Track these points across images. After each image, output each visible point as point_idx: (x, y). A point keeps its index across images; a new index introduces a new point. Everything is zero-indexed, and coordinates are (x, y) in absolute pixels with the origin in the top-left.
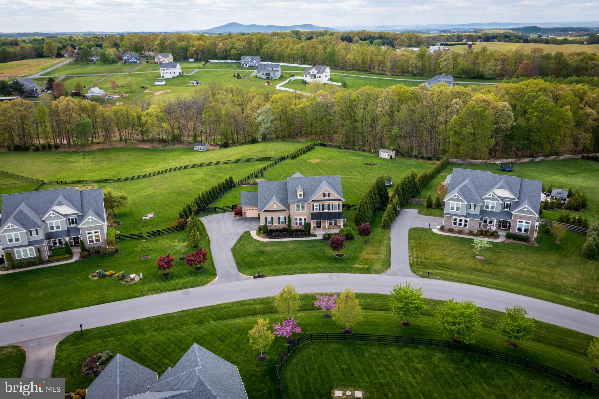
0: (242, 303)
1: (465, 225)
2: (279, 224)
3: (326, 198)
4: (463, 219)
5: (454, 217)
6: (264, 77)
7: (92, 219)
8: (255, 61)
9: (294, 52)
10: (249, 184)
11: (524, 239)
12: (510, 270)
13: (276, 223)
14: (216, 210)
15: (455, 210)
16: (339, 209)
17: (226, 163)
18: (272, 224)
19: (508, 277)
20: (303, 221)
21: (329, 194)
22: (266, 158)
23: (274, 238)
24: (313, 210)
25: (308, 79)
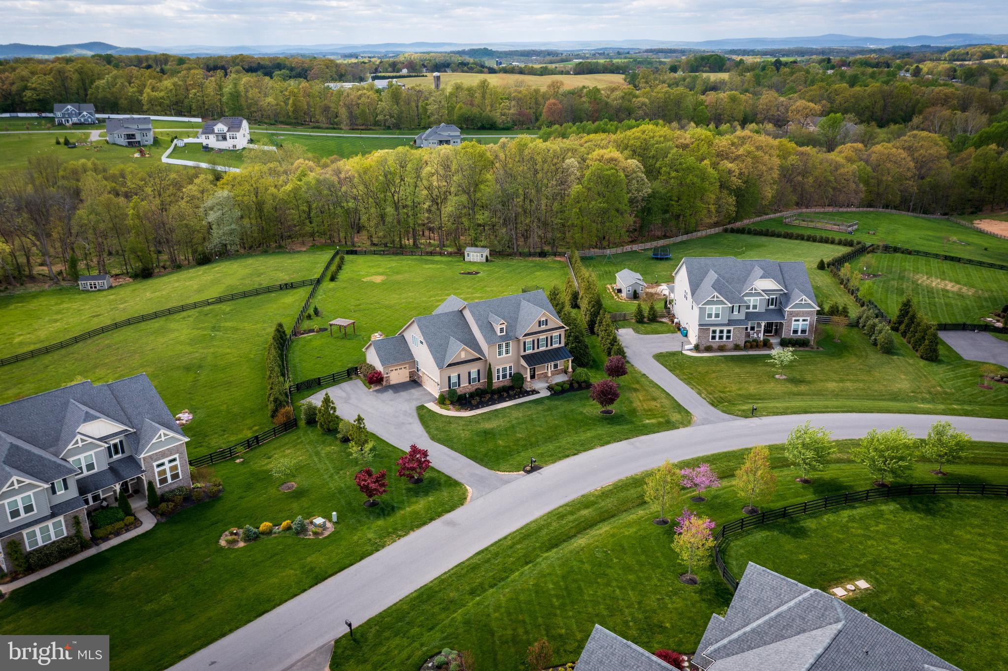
0: (558, 515)
1: (728, 337)
2: (470, 383)
3: (543, 327)
4: (725, 329)
5: (712, 328)
6: (123, 141)
7: (165, 435)
8: (85, 113)
9: (162, 94)
10: (312, 331)
11: (805, 343)
13: (464, 384)
14: (319, 384)
15: (713, 318)
16: (560, 343)
17: (212, 303)
18: (459, 385)
20: (508, 372)
21: (546, 320)
22: (286, 284)
23: (477, 407)
24: (525, 351)
25: (212, 142)
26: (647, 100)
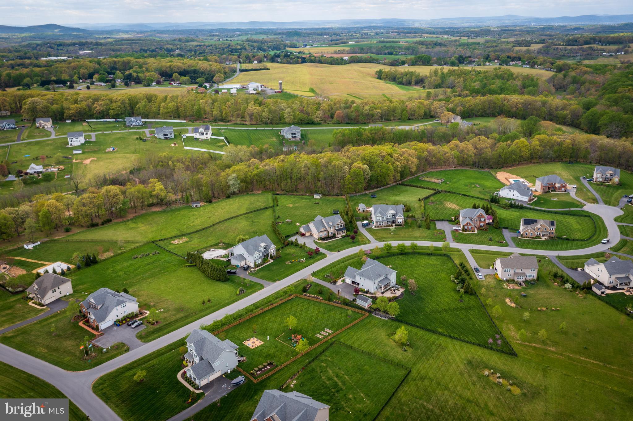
3: (340, 223)
4: (382, 222)
5: (379, 222)
6: (163, 137)
8: (139, 121)
9: (169, 110)
10: (280, 222)
11: (401, 225)
12: (402, 235)
14: (290, 236)
17: (247, 214)
18: (322, 236)
19: (403, 237)
20: (333, 233)
22: (264, 208)
23: (326, 240)
24: (336, 228)
25: (197, 136)
26: (380, 111)
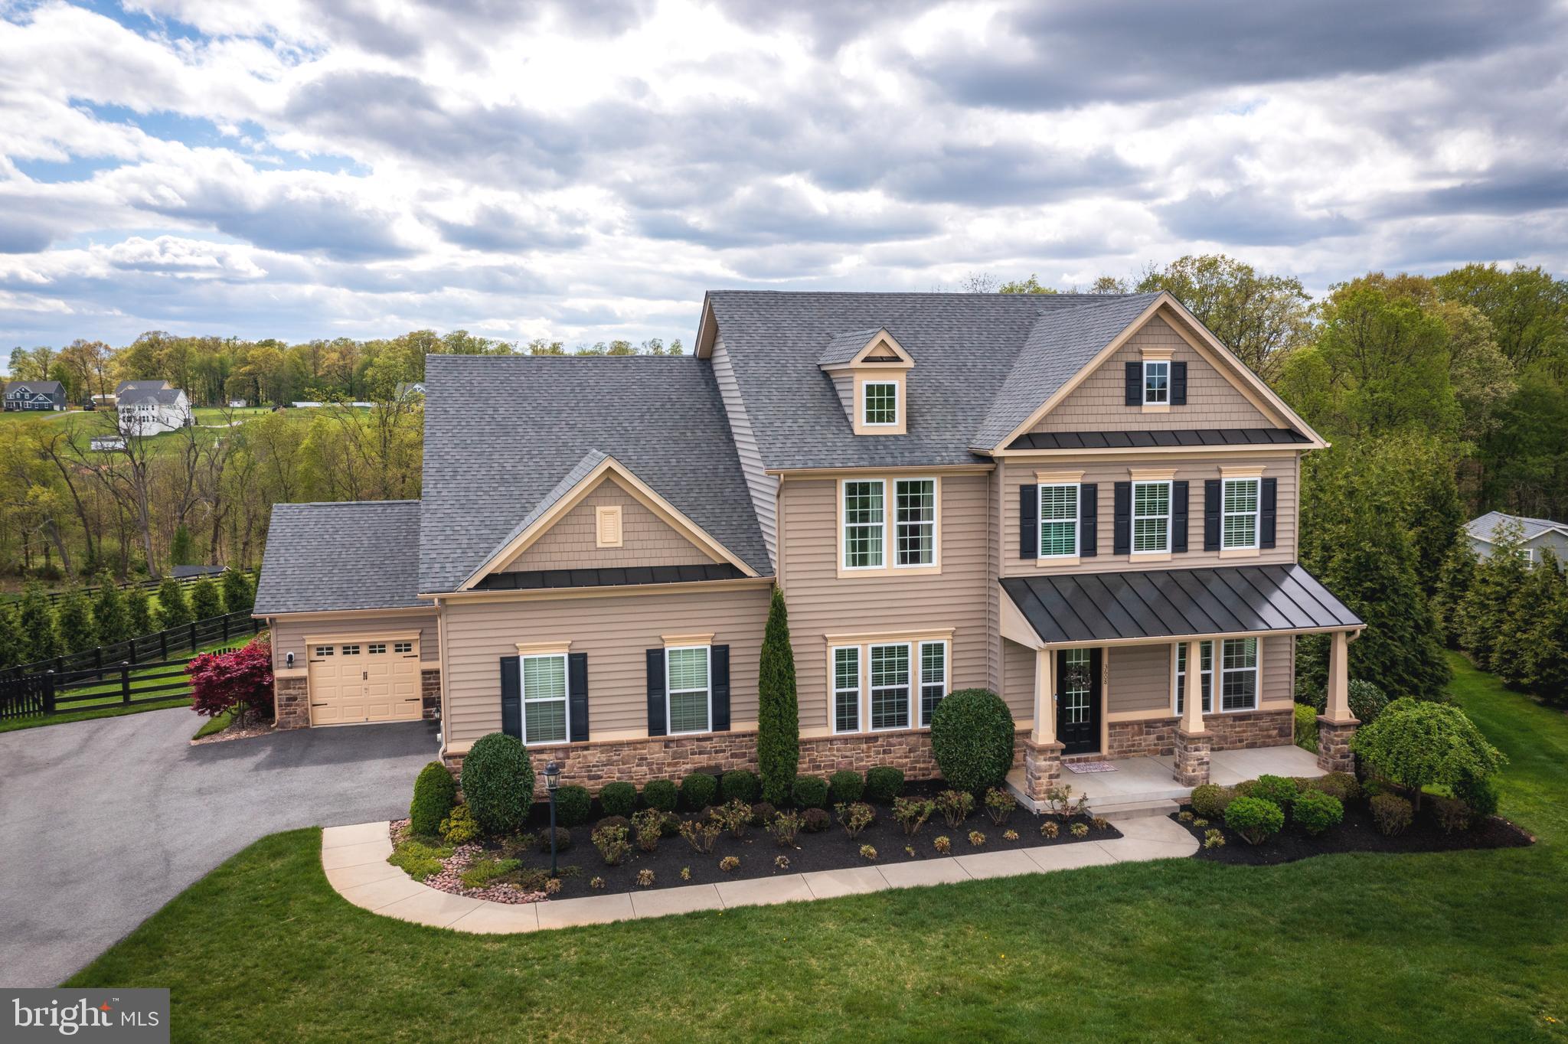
2: (656, 726)
3: (1157, 413)
13: (619, 723)
14: (47, 706)
16: (1269, 540)
18: (581, 731)
20: (915, 687)
21: (1180, 370)
24: (1028, 550)
